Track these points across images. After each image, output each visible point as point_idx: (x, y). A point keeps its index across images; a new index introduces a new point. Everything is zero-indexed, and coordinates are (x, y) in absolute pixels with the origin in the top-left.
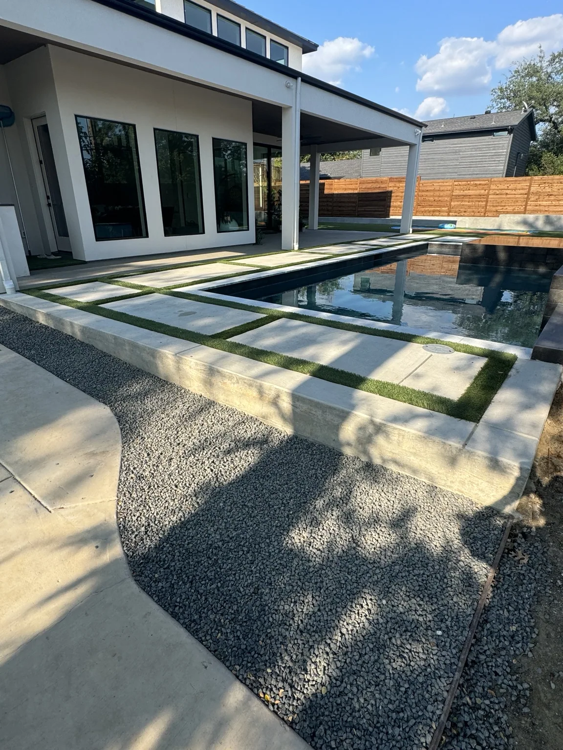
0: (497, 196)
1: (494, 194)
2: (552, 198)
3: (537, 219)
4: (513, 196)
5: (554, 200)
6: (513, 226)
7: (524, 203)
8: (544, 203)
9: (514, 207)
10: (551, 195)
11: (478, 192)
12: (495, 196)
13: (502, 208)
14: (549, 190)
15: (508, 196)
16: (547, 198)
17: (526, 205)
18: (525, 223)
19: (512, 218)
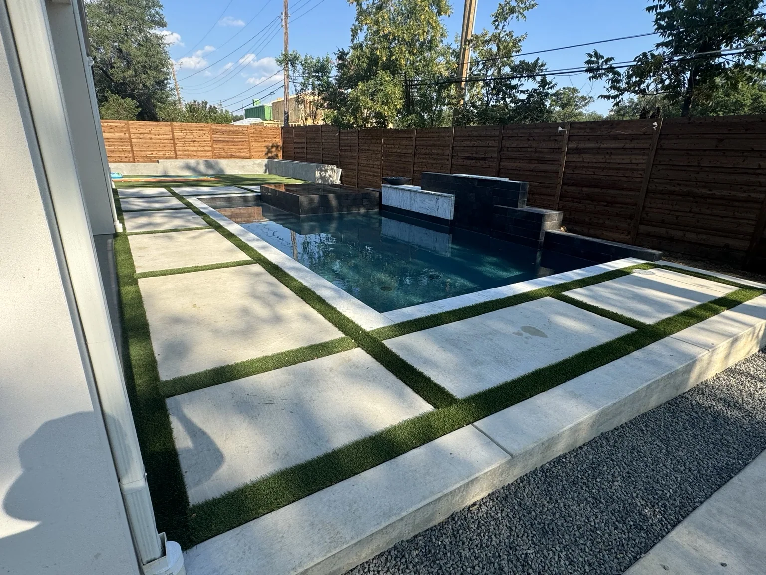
0: (140, 141)
1: (137, 139)
2: (197, 144)
3: (198, 163)
4: (159, 141)
5: (200, 146)
6: (178, 171)
7: (173, 149)
8: (192, 149)
9: (163, 152)
10: (195, 141)
11: (117, 135)
12: (139, 140)
13: (150, 153)
14: (192, 136)
15: (153, 141)
16: (192, 144)
17: (175, 150)
18: (188, 167)
19: (173, 163)
